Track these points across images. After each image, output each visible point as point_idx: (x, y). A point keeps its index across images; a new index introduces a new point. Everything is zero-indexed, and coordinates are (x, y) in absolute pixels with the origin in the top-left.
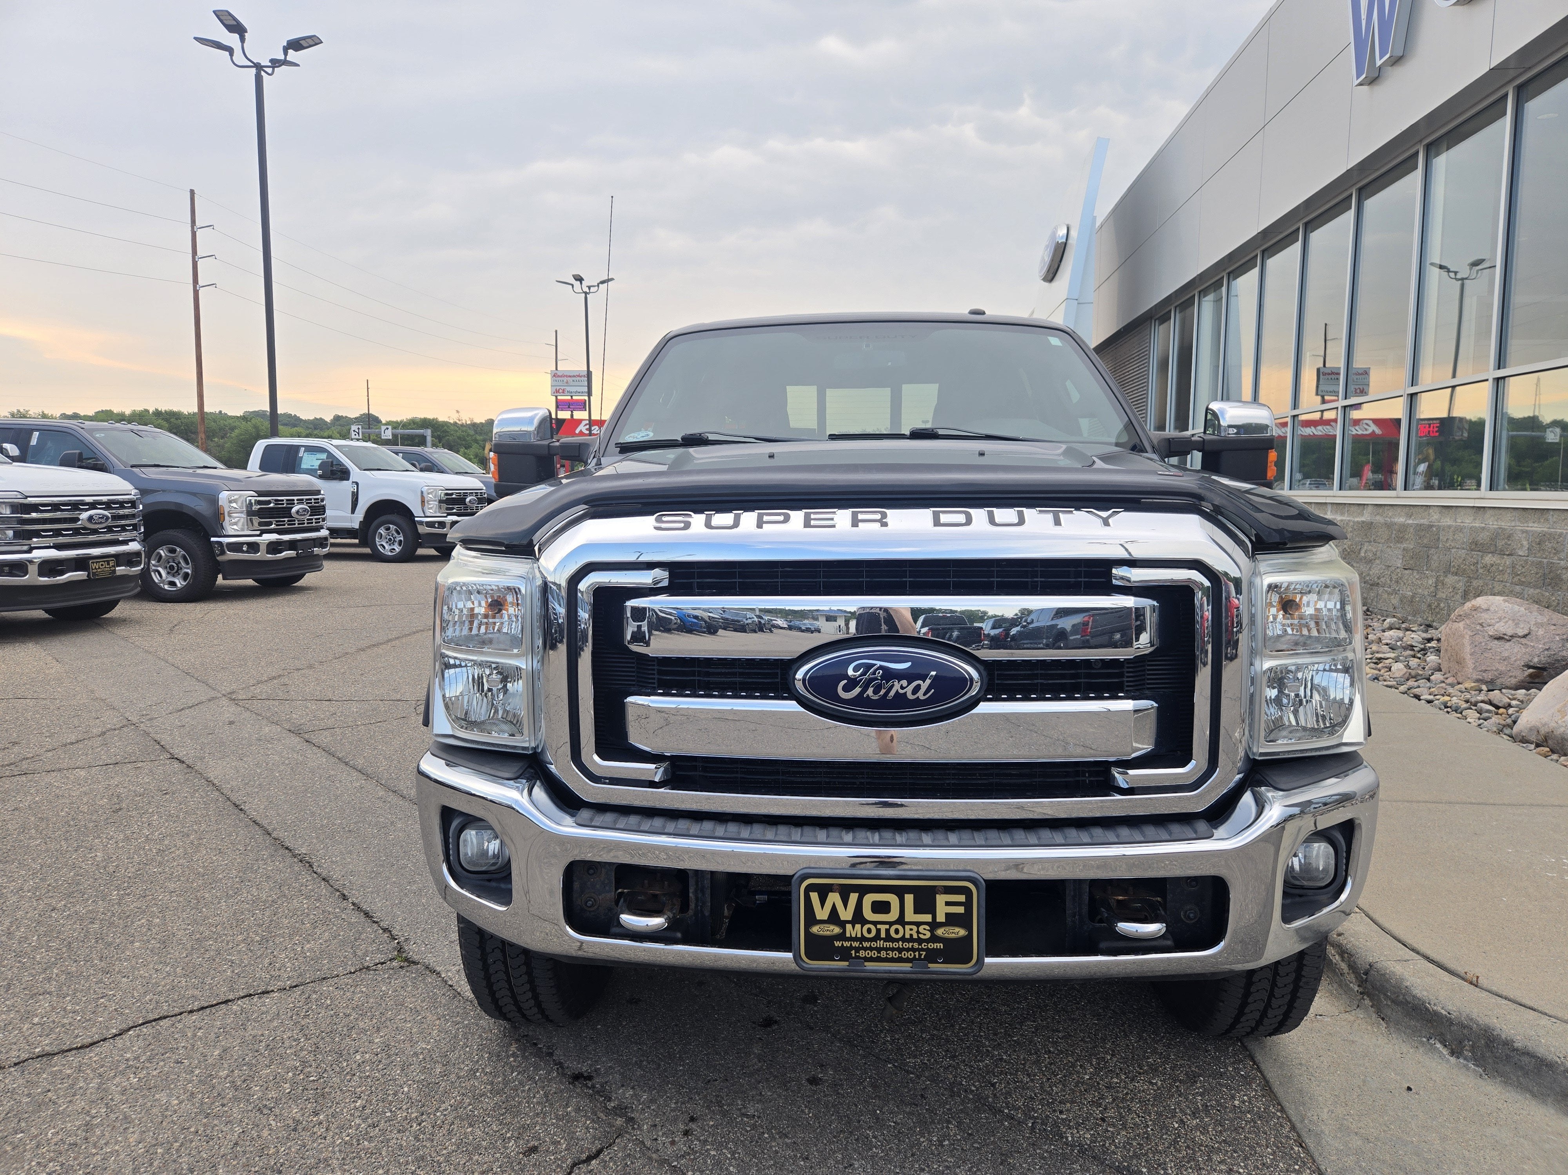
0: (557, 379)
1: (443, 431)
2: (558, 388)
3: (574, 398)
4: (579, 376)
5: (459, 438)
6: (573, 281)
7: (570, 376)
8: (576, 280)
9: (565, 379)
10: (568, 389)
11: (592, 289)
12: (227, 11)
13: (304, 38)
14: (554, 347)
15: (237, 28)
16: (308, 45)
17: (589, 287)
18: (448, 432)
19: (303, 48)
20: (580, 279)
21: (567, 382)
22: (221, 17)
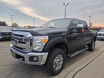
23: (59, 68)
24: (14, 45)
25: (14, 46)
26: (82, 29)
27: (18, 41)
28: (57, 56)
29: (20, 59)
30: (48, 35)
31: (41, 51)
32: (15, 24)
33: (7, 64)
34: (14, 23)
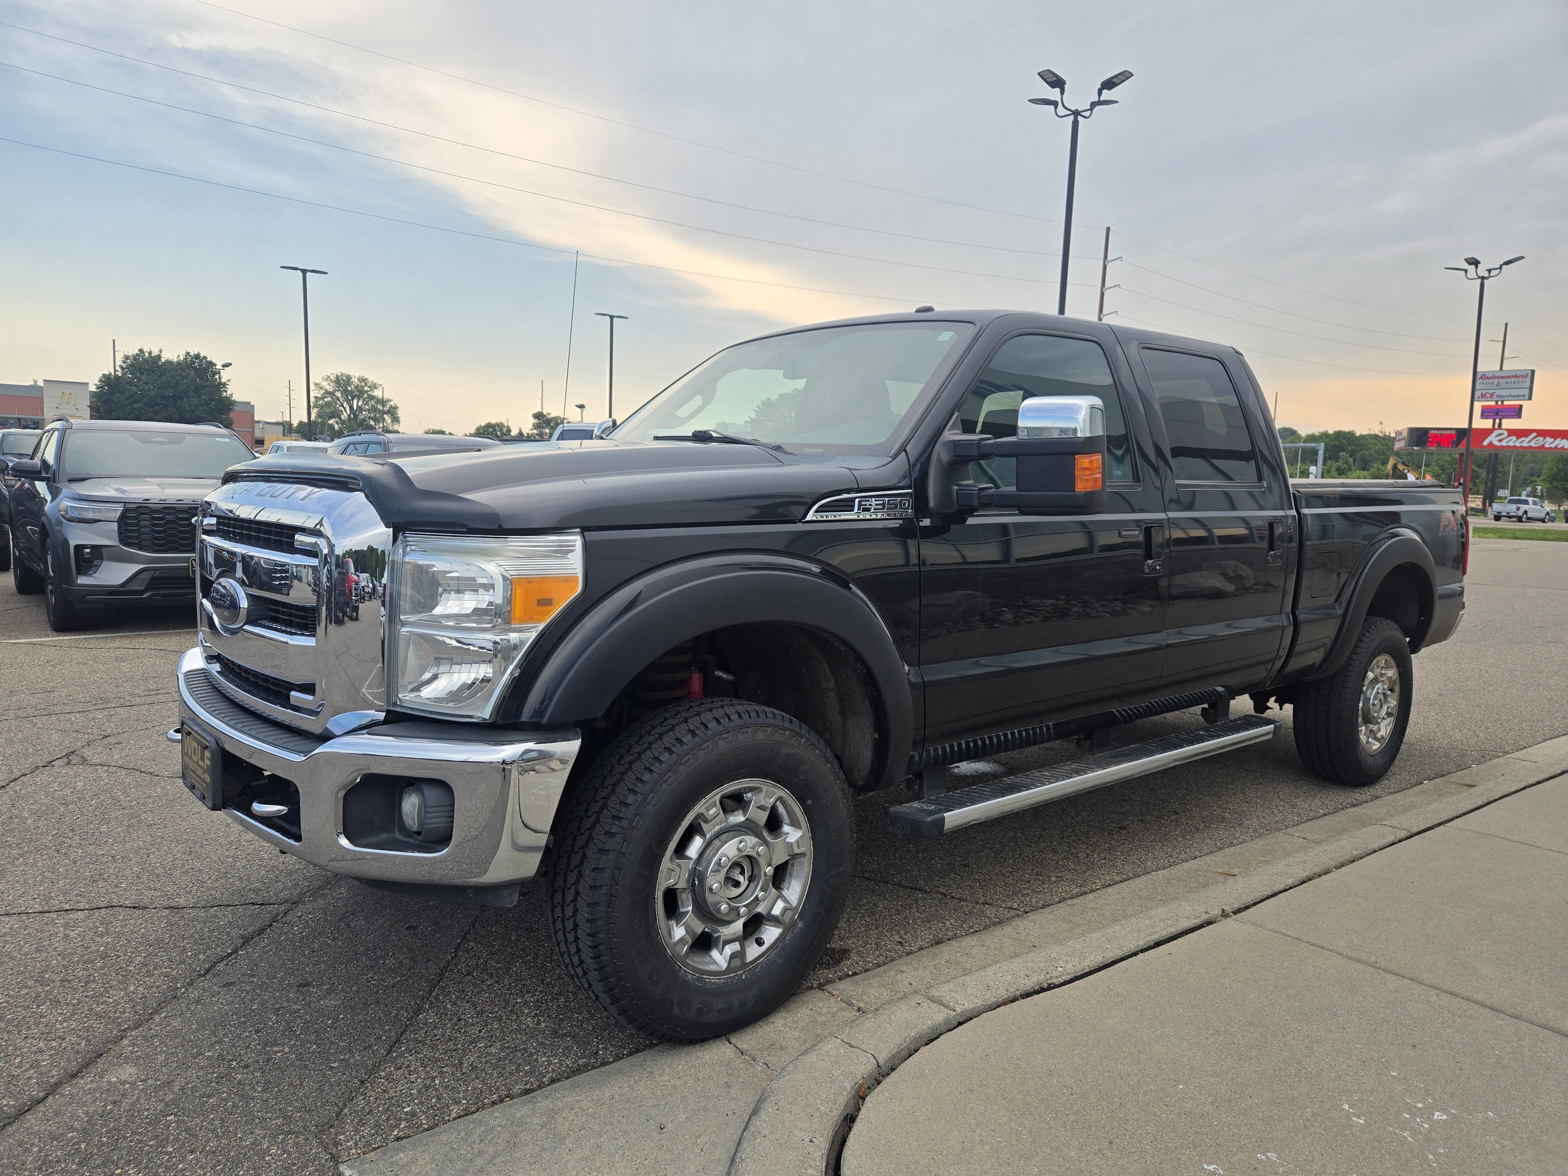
0: (1485, 381)
1: (1359, 445)
2: (1484, 392)
3: (1505, 403)
4: (1516, 377)
5: (1377, 452)
6: (1465, 266)
7: (1503, 377)
8: (1470, 264)
9: (1496, 381)
10: (1498, 392)
11: (1493, 273)
12: (1049, 70)
13: (1116, 76)
14: (1501, 344)
15: (1057, 83)
16: (1120, 81)
17: (1489, 271)
18: (1364, 446)
19: (1116, 85)
20: (1475, 263)
21: (1498, 385)
22: (1045, 77)
23: (753, 952)
24: (218, 658)
25: (216, 667)
26: (1083, 461)
27: (244, 604)
28: (716, 796)
29: (259, 808)
30: (584, 530)
31: (485, 712)
32: (349, 395)
33: (147, 897)
34: (343, 382)
